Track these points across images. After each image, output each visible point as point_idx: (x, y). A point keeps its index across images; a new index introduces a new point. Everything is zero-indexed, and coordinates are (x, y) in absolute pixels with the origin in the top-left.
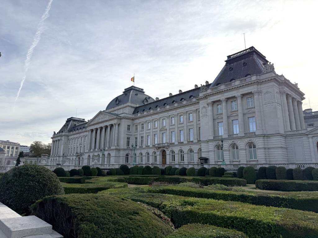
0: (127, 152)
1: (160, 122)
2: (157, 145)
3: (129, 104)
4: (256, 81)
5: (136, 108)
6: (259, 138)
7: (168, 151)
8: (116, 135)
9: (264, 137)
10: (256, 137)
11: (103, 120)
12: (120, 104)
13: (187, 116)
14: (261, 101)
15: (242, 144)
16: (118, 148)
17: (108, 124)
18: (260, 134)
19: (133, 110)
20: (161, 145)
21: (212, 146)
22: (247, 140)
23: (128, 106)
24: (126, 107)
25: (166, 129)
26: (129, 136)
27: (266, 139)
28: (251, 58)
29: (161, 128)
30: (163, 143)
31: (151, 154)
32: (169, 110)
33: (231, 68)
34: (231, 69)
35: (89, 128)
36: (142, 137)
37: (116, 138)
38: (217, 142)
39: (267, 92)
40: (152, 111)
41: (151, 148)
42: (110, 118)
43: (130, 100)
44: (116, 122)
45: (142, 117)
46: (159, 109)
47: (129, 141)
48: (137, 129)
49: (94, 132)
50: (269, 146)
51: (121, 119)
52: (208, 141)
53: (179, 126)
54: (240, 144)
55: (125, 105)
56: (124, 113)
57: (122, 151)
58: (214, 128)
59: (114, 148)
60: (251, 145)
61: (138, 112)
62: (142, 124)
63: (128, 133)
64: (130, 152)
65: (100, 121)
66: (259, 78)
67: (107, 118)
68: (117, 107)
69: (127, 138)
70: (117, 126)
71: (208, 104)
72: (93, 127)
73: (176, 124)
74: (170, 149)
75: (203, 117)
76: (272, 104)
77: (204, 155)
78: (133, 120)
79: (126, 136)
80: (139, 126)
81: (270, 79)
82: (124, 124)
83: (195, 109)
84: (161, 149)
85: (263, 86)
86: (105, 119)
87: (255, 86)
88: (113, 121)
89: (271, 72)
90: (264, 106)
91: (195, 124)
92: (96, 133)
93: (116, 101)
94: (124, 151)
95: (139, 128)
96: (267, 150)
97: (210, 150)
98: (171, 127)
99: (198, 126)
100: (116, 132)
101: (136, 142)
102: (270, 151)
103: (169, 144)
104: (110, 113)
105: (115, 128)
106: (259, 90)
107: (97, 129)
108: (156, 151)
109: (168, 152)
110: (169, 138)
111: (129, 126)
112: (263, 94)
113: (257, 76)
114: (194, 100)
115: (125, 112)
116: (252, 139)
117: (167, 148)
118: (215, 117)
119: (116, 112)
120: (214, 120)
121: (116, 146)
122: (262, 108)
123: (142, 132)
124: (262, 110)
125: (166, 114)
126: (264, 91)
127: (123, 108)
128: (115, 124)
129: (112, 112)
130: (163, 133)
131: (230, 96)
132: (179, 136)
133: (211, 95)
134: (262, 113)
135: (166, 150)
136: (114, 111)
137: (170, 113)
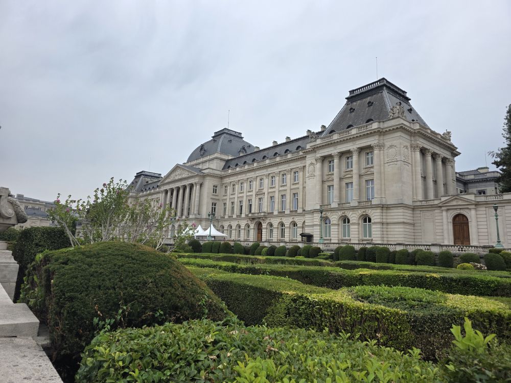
1: (256, 183)
2: (250, 215)
3: (217, 155)
4: (377, 130)
5: (228, 161)
6: (375, 209)
7: (266, 223)
8: (197, 199)
9: (382, 207)
10: (372, 207)
11: (180, 177)
12: (206, 154)
13: (292, 175)
14: (382, 157)
15: (354, 216)
16: (198, 216)
17: (186, 183)
18: (377, 203)
19: (223, 164)
20: (257, 215)
21: (317, 218)
22: (360, 212)
23: (216, 158)
24: (213, 159)
25: (264, 193)
26: (215, 201)
27: (385, 211)
28: (380, 94)
29: (257, 190)
30: (260, 213)
31: (243, 227)
32: (268, 166)
34: (352, 110)
35: (163, 188)
36: (233, 203)
37: (197, 203)
38: (325, 213)
39: (391, 146)
40: (246, 167)
41: (244, 219)
42: (190, 175)
43: (219, 150)
44: (198, 180)
45: (233, 174)
46: (255, 164)
47: (215, 208)
48: (226, 191)
49: (169, 194)
50: (389, 221)
51: (204, 176)
52: (313, 212)
53: (281, 189)
54: (351, 216)
55: (212, 157)
56: (209, 168)
57: (204, 222)
58: (322, 194)
59: (194, 217)
60: (367, 219)
61: (229, 167)
62: (234, 185)
63: (214, 197)
64: (216, 223)
65: (177, 178)
66: (382, 125)
68: (202, 158)
69: (213, 203)
70: (198, 187)
71: (316, 160)
72: (168, 187)
73: (277, 187)
74: (268, 221)
75: (310, 178)
76: (396, 163)
77: (308, 231)
78: (222, 178)
79: (211, 201)
80: (229, 187)
81: (395, 127)
82: (209, 184)
83: (302, 165)
84: (257, 220)
85: (386, 137)
86: (184, 176)
87: (376, 137)
88: (193, 179)
90: (386, 165)
91: (301, 187)
92: (172, 194)
93: (201, 149)
95: (229, 189)
96: (385, 226)
97: (315, 223)
98: (270, 191)
100: (197, 194)
101: (225, 209)
102: (389, 227)
103: (266, 214)
104: (190, 167)
105: (196, 189)
106: (381, 142)
107: (172, 190)
108: (249, 222)
109: (264, 225)
110: (268, 205)
111: (216, 187)
112: (386, 148)
113: (379, 122)
114: (301, 153)
115: (211, 167)
116: (367, 210)
117: (264, 220)
118: (325, 178)
119: (200, 167)
120: (323, 182)
121: (195, 215)
122: (382, 168)
123: (233, 196)
124: (382, 171)
125: (265, 172)
126: (388, 144)
127: (209, 160)
128: (196, 184)
129: (196, 165)
130: (260, 199)
131: (344, 149)
132: (280, 203)
133: (320, 146)
134: (383, 175)
135: (262, 222)
136: (198, 164)
137: (269, 169)
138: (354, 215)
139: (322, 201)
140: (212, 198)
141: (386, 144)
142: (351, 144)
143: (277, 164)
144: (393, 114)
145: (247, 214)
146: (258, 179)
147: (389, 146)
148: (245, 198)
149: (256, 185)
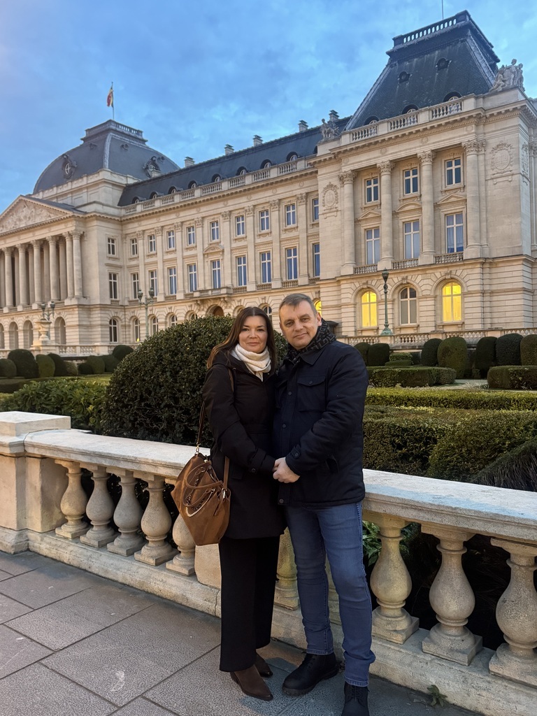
0: (112, 314)
1: (203, 230)
2: (196, 294)
3: (105, 175)
4: (474, 114)
5: (127, 189)
6: (470, 267)
7: (230, 307)
8: (77, 267)
9: (484, 263)
10: (464, 265)
11: (30, 223)
13: (281, 212)
14: (482, 168)
15: (426, 284)
16: (84, 302)
17: (46, 234)
18: (474, 256)
19: (118, 194)
20: (210, 293)
21: (348, 291)
23: (105, 182)
24: (96, 184)
25: (223, 251)
26: (114, 271)
27: (487, 270)
28: (459, 45)
29: (206, 246)
30: (215, 289)
31: (180, 317)
32: (228, 195)
33: (404, 73)
34: (403, 76)
36: (152, 273)
37: (77, 276)
38: (364, 281)
39: (500, 146)
40: (177, 198)
41: (182, 301)
42: (53, 217)
43: (107, 163)
44: (74, 228)
45: (150, 214)
46: (198, 193)
47: (115, 283)
48: (135, 250)
50: (494, 288)
51: (86, 218)
52: (337, 281)
53: (258, 241)
54: (420, 284)
55: (94, 178)
56: (94, 202)
57: (97, 312)
58: (356, 244)
59: (75, 302)
61: (134, 200)
62: (151, 237)
63: (112, 262)
64: (121, 315)
65: (23, 225)
66: (482, 103)
67: (43, 216)
68: (70, 184)
69: (110, 275)
70: (76, 242)
71: (341, 179)
73: (250, 237)
74: (235, 304)
75: (328, 215)
76: (509, 178)
77: (328, 316)
78: (122, 222)
79: (107, 271)
80: (140, 242)
81: (510, 108)
82: (98, 235)
83: (304, 191)
84: (210, 303)
85: (490, 128)
86: (38, 220)
87: (472, 129)
88: (62, 226)
89: (515, 88)
90: (490, 183)
91: (303, 236)
92: (13, 259)
93: (64, 165)
94: (103, 312)
95: (142, 246)
96: (487, 298)
97: (343, 301)
98: (235, 245)
99: (312, 241)
100: (76, 257)
101: (136, 285)
102: (495, 298)
103: (231, 291)
104: (48, 201)
105: (73, 246)
106: (481, 137)
108: (195, 308)
109: (228, 312)
110: (232, 273)
111: (113, 241)
112: (489, 150)
113: (477, 98)
114: (301, 165)
115: (98, 200)
116: (453, 269)
117: (226, 302)
118: (361, 215)
119: (68, 200)
120: (357, 222)
121: (78, 299)
122: (483, 189)
123: (153, 259)
124: (483, 195)
125: (220, 207)
126: (493, 142)
127: (88, 187)
128: (70, 235)
129: (57, 197)
130: (213, 263)
131: (403, 155)
132: (258, 268)
133: (352, 149)
134: (483, 203)
135: (222, 305)
136: (62, 196)
137: (231, 202)
138: (426, 282)
139: (356, 259)
140: (108, 265)
141: (490, 141)
142: (417, 143)
143: (249, 189)
144: (503, 81)
145: (188, 291)
146: (207, 223)
147: (494, 146)
148: (180, 261)
149: (202, 234)
